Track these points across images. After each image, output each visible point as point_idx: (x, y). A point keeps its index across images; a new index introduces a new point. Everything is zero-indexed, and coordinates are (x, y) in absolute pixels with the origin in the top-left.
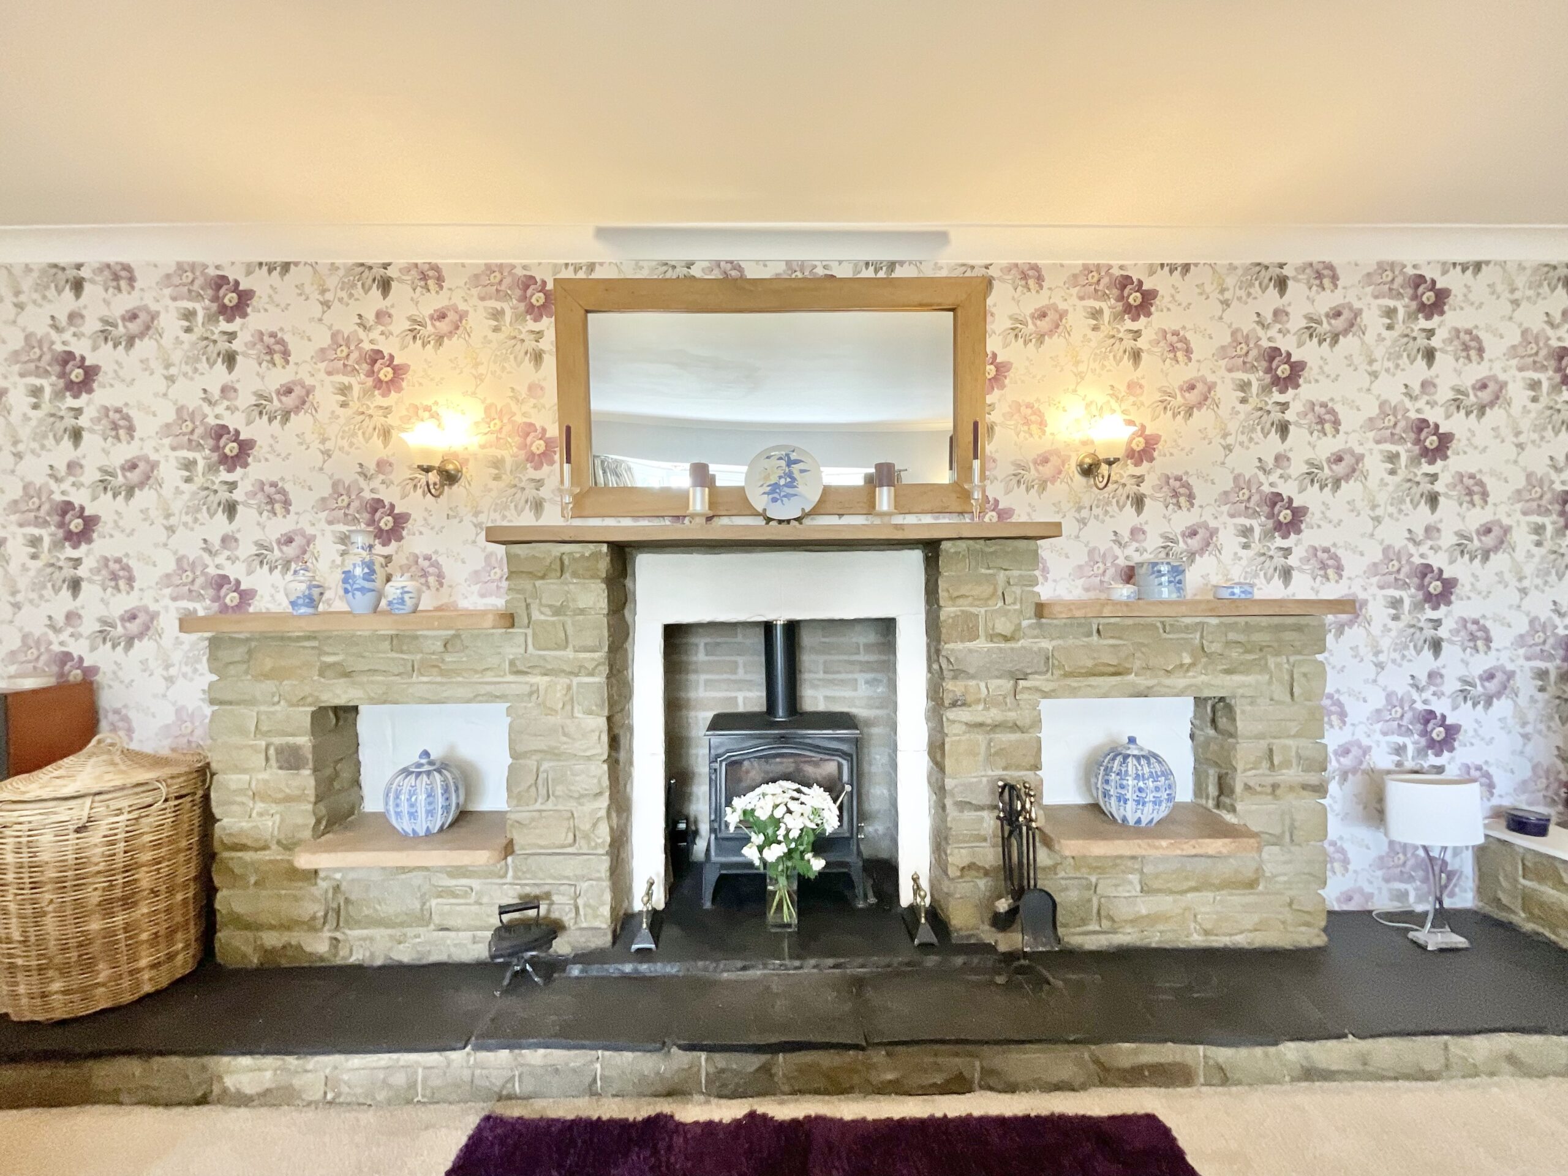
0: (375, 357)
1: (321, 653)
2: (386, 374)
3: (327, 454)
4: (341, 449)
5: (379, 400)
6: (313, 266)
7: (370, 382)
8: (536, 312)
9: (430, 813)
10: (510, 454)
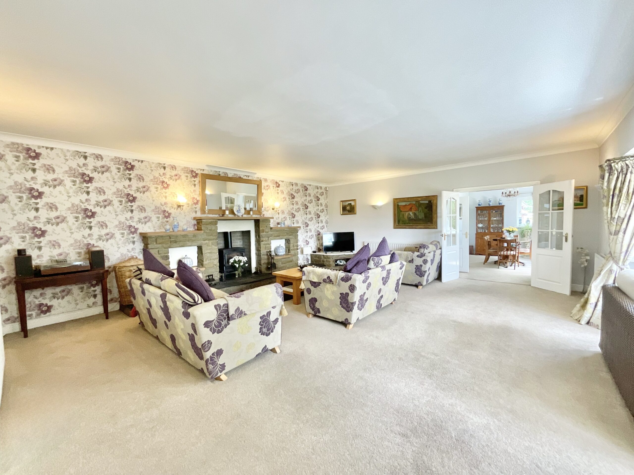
0: (163, 182)
2: (165, 185)
3: (153, 201)
4: (157, 200)
5: (164, 190)
6: (148, 162)
7: (162, 187)
8: (194, 177)
10: (191, 203)
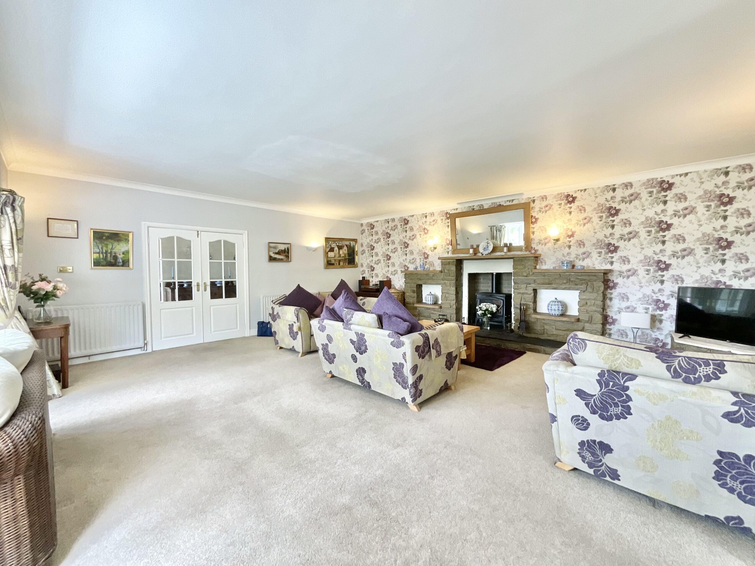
1: (417, 276)
2: (426, 231)
4: (420, 244)
5: (425, 236)
6: (417, 215)
7: (424, 233)
8: (448, 218)
9: (431, 301)
10: (444, 244)
